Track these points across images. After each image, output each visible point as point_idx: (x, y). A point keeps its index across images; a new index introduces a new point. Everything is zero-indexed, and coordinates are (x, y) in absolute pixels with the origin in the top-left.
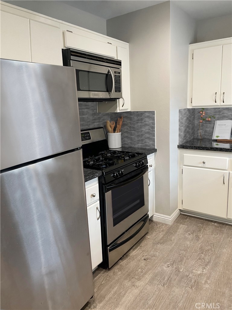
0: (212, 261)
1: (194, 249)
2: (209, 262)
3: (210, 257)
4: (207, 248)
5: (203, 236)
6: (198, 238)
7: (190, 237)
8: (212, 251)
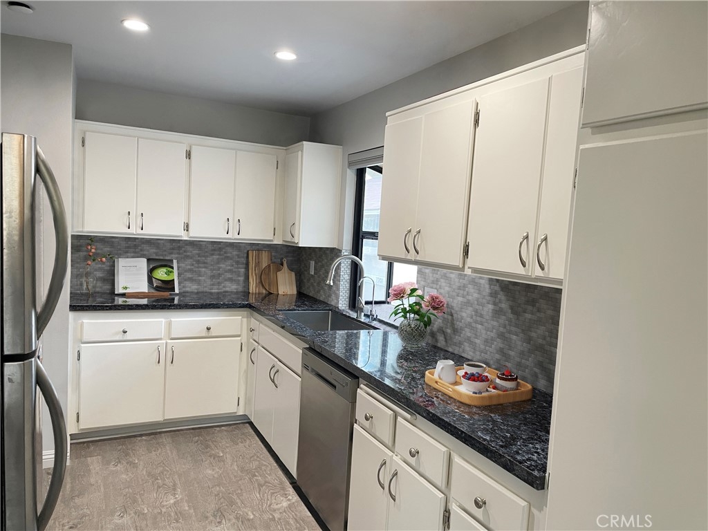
0: (178, 482)
1: (140, 480)
2: (175, 485)
3: (171, 479)
4: (158, 471)
5: (138, 459)
6: (134, 465)
7: (119, 467)
8: (167, 471)
